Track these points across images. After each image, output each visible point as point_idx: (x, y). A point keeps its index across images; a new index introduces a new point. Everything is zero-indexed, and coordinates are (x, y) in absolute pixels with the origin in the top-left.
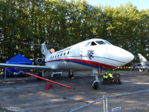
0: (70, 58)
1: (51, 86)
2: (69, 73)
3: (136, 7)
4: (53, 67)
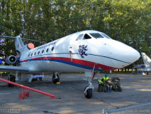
0: (55, 56)
1: (27, 95)
2: (54, 77)
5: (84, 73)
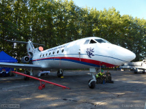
1: (44, 86)
2: (59, 72)
3: (119, 12)
4: (43, 65)
5: (88, 69)
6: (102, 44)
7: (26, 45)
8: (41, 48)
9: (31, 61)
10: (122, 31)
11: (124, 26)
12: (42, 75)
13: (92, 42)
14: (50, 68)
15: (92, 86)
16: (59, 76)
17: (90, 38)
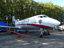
3: (53, 4)
5: (39, 29)
6: (46, 18)
7: (12, 18)
8: (18, 20)
9: (14, 26)
10: (54, 12)
11: (55, 10)
12: (19, 31)
13: (41, 17)
14: (23, 29)
15: (41, 37)
16: (27, 32)
17: (40, 15)
